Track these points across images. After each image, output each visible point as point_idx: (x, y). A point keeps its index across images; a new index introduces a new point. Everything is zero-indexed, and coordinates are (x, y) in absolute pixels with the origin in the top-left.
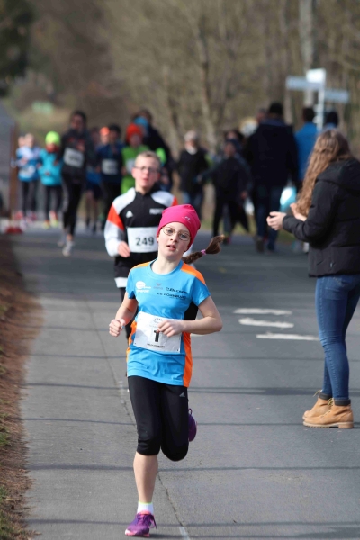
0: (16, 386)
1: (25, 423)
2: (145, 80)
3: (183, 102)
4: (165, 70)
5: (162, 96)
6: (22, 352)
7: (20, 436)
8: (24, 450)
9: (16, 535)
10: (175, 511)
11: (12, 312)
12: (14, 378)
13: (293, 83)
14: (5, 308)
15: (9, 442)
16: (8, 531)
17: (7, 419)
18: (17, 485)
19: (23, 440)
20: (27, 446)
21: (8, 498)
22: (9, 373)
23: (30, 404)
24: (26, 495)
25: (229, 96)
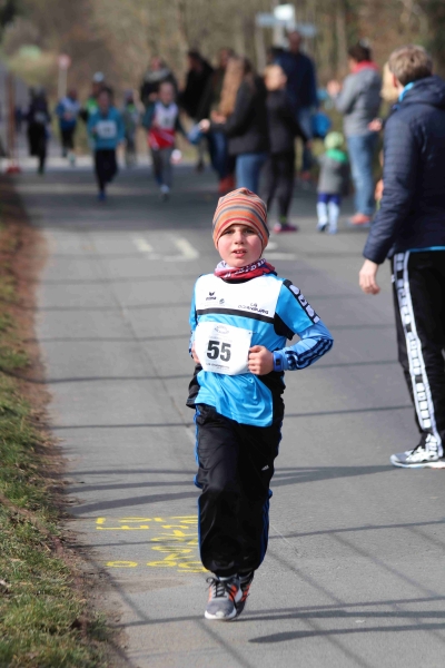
0: (29, 313)
1: (42, 346)
2: (125, 23)
3: (163, 42)
4: (144, 14)
5: (142, 38)
6: (31, 281)
7: (38, 357)
8: (43, 368)
9: (43, 442)
10: (181, 415)
11: (20, 245)
12: (27, 305)
13: (262, 20)
14: (14, 241)
15: (29, 362)
16: (35, 438)
17: (25, 341)
18: (40, 399)
19: (42, 359)
20: (45, 365)
21: (33, 411)
22: (22, 301)
23: (44, 327)
24: (49, 407)
25: (205, 33)
